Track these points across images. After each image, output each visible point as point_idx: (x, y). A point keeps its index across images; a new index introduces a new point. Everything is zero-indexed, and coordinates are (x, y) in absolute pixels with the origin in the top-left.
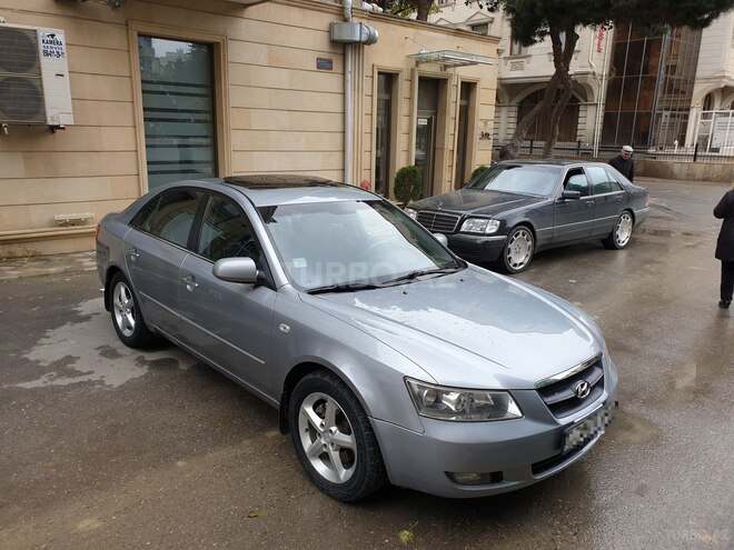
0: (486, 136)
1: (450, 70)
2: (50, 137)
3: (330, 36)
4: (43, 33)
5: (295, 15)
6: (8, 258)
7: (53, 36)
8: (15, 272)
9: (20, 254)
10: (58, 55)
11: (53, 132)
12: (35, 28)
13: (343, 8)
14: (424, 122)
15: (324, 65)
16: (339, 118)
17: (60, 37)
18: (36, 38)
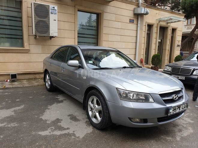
0: (178, 46)
1: (169, 24)
2: (50, 41)
3: (134, 12)
4: (51, 6)
5: (124, 5)
6: (34, 79)
7: (54, 8)
8: (36, 83)
9: (38, 78)
10: (55, 14)
11: (51, 39)
12: (49, 5)
13: (138, 3)
14: (160, 41)
15: (131, 21)
16: (135, 38)
17: (56, 8)
18: (49, 8)
